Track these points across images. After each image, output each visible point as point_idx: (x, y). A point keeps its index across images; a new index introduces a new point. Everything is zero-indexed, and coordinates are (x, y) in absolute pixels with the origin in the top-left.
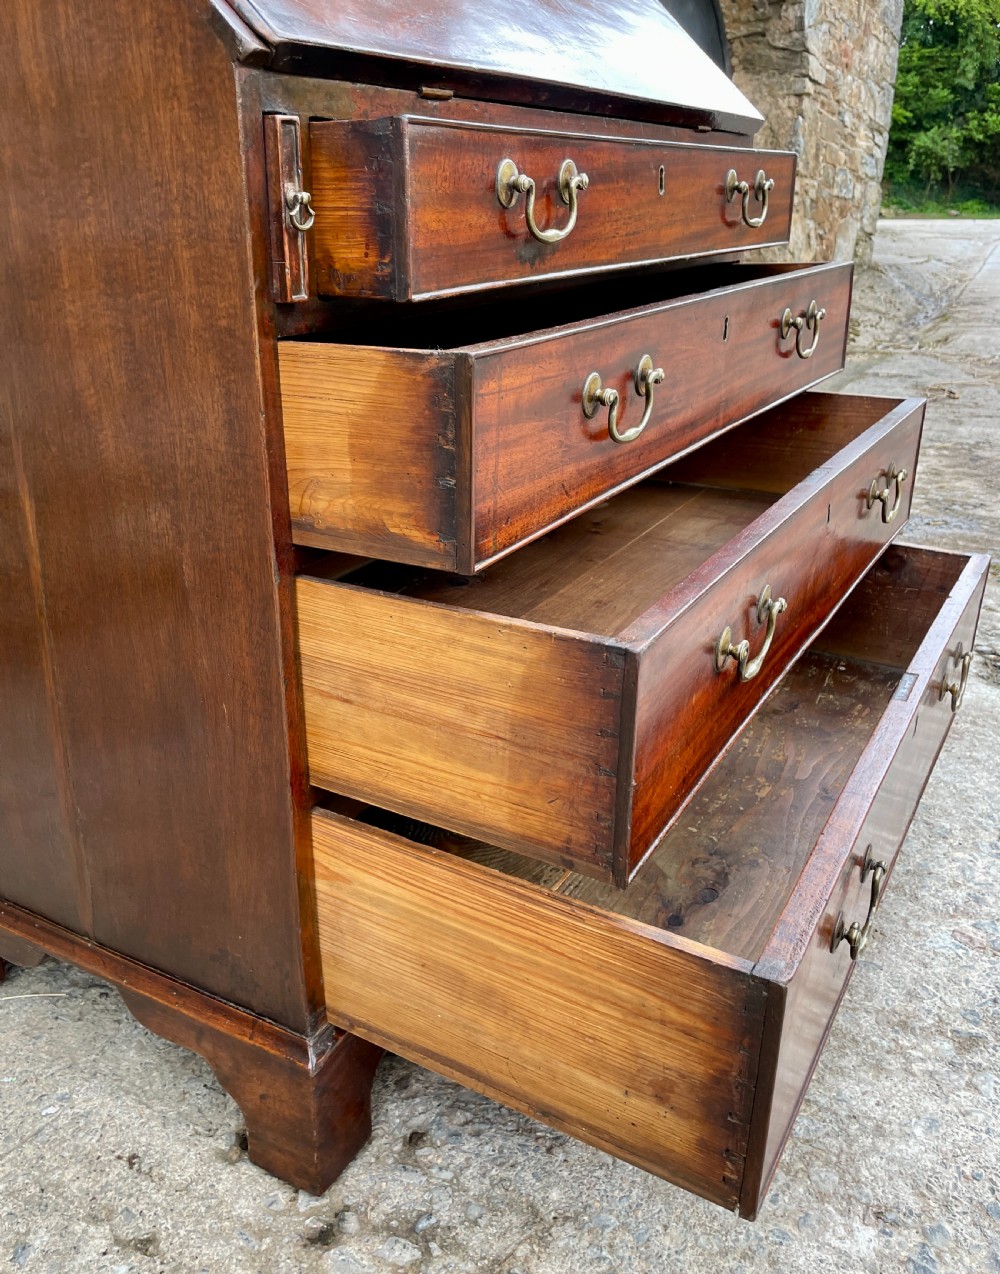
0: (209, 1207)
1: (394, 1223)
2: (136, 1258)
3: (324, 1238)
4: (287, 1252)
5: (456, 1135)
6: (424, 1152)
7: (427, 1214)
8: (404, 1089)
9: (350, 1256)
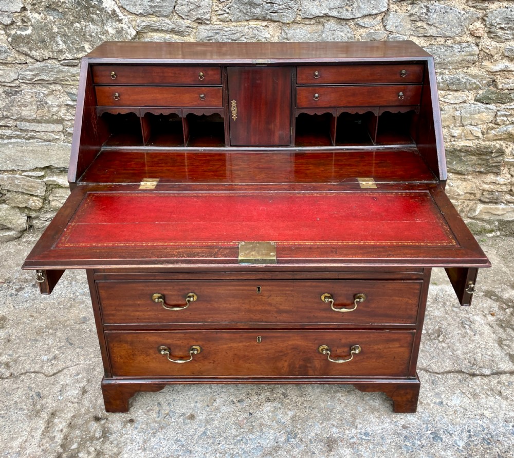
0: (98, 396)
1: (106, 429)
2: (81, 392)
3: (97, 419)
4: (91, 415)
5: (137, 428)
6: (129, 424)
7: (111, 434)
8: (148, 411)
9: (94, 426)
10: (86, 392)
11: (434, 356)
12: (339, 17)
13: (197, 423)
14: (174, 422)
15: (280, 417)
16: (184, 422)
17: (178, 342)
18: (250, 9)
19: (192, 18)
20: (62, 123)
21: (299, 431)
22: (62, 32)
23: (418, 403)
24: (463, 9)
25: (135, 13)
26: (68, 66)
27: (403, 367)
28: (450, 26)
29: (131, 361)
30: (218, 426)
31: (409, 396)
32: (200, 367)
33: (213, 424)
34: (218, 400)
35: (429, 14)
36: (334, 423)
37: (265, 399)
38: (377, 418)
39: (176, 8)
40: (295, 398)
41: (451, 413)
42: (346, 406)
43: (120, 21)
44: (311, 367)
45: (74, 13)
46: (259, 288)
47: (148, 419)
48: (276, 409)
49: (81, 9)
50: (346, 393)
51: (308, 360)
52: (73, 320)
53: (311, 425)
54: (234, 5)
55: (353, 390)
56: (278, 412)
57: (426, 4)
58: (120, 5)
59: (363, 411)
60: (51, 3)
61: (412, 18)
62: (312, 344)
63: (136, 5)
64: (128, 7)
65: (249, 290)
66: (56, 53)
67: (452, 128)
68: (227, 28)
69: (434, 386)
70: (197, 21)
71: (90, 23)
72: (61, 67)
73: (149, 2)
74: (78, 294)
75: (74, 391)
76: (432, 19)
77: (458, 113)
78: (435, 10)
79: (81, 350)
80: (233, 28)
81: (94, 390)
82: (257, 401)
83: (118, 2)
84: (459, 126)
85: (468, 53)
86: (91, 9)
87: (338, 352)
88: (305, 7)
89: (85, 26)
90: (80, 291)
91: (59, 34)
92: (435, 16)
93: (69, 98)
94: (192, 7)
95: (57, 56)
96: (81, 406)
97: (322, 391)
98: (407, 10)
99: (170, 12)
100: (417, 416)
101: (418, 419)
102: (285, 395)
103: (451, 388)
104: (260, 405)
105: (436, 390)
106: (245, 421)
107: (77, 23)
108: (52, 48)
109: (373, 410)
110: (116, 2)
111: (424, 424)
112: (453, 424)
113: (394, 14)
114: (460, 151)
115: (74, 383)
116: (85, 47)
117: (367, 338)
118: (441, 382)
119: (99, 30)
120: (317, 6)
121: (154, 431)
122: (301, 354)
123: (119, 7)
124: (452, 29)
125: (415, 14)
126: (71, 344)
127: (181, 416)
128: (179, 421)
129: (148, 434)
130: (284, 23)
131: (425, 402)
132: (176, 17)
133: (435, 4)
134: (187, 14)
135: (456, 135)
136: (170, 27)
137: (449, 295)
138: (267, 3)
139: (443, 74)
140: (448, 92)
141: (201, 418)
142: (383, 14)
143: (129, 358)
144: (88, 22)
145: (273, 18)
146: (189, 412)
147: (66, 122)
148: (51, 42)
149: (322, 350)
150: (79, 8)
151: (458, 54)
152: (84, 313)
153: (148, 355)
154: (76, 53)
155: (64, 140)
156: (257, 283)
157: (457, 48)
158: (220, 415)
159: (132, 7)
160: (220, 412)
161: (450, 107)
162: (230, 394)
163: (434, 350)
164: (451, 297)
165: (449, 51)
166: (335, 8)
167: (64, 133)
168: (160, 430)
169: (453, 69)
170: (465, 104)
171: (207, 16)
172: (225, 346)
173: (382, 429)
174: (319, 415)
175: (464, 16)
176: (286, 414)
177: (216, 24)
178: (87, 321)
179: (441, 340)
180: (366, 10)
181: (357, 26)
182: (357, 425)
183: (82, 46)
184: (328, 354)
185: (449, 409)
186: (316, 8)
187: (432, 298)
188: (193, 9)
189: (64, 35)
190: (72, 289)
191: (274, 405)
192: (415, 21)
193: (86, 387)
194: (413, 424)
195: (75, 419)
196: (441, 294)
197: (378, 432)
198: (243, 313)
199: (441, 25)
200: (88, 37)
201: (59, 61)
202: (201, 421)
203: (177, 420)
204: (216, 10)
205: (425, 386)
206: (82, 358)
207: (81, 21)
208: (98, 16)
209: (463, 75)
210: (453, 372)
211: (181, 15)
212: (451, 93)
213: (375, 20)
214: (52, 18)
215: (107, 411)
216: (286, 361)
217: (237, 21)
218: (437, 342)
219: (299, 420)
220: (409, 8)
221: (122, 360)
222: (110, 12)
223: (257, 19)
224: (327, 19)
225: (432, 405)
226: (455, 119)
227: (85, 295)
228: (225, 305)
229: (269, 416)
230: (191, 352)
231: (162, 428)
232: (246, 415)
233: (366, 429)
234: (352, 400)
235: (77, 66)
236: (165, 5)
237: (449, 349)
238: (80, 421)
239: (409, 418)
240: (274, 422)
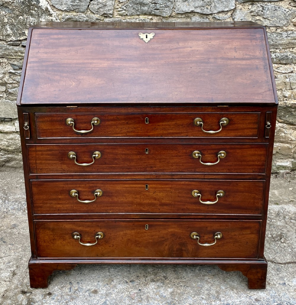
0: (24, 277)
1: (31, 300)
2: (12, 274)
3: (24, 293)
4: (19, 290)
5: (53, 299)
6: (48, 296)
7: (34, 303)
8: (62, 287)
9: (21, 297)
10: (16, 274)
11: (277, 252)
12: (202, 13)
13: (99, 296)
14: (82, 295)
15: (162, 293)
16: (89, 295)
17: (87, 229)
18: (141, 7)
19: (100, 13)
20: (5, 86)
21: (177, 302)
22: (11, 22)
23: (267, 283)
24: (288, 8)
25: (62, 9)
26: (13, 45)
27: (254, 250)
28: (279, 19)
29: (52, 245)
30: (115, 298)
31: (259, 275)
32: (103, 250)
33: (111, 296)
34: (115, 281)
35: (264, 11)
36: (203, 297)
37: (151, 280)
38: (236, 293)
39: (89, 6)
40: (173, 279)
41: (292, 291)
42: (212, 285)
43: (51, 15)
44: (185, 250)
45: (19, 9)
46: (147, 186)
47: (62, 293)
48: (159, 287)
49: (25, 7)
50: (212, 277)
51: (183, 244)
52: (6, 226)
53: (186, 298)
54: (129, 5)
55: (217, 274)
56: (161, 289)
57: (261, 5)
58: (51, 4)
59: (225, 289)
60: (4, 2)
61: (252, 14)
62: (186, 231)
63: (62, 4)
64: (57, 6)
65: (140, 188)
66: (5, 37)
67: (284, 90)
68: (124, 20)
69: (278, 272)
70: (103, 16)
71: (30, 16)
72: (8, 46)
73: (71, 2)
74: (10, 209)
75: (6, 274)
76: (266, 14)
77: (288, 80)
78: (268, 8)
79: (12, 246)
80: (128, 20)
81: (22, 273)
82: (144, 281)
83: (50, 2)
84: (289, 90)
85: (293, 38)
86: (31, 7)
87: (205, 238)
88: (178, 6)
89: (27, 18)
90: (11, 207)
91: (8, 23)
92: (268, 13)
93: (12, 68)
94: (100, 6)
95: (5, 39)
96: (11, 283)
97: (194, 275)
98: (248, 8)
99: (85, 9)
100: (266, 293)
101: (267, 294)
102: (166, 278)
103: (292, 274)
104: (147, 284)
105: (280, 275)
106: (136, 295)
107: (21, 16)
108: (2, 33)
109: (232, 288)
110: (49, 2)
111: (271, 298)
112: (294, 298)
113: (239, 11)
114: (291, 107)
115: (7, 268)
116: (26, 33)
117: (227, 226)
118: (283, 269)
119: (36, 21)
120: (187, 5)
121: (67, 301)
122: (178, 239)
123: (50, 5)
124: (281, 21)
125: (254, 11)
126: (5, 242)
127: (87, 291)
128: (86, 294)
129: (62, 303)
130: (163, 17)
131: (272, 283)
132: (89, 12)
133: (268, 4)
134: (97, 11)
135: (287, 95)
136: (85, 19)
137: (288, 211)
138: (152, 3)
139: (276, 52)
140: (280, 65)
141: (102, 292)
142: (232, 11)
143: (50, 242)
144: (29, 16)
145: (156, 13)
146: (93, 288)
147: (8, 85)
148: (2, 29)
149: (193, 236)
150: (23, 6)
151: (285, 39)
152: (15, 222)
153: (64, 240)
154: (19, 37)
155: (6, 98)
156: (146, 182)
157: (285, 34)
158: (116, 290)
159: (59, 5)
160: (117, 288)
161: (282, 75)
162: (124, 276)
163: (278, 248)
164: (289, 213)
165: (279, 37)
166: (199, 7)
167: (6, 93)
168: (71, 301)
169: (282, 49)
170: (293, 74)
171: (111, 12)
172: (122, 233)
173: (240, 301)
174: (192, 291)
175: (288, 13)
176: (167, 290)
177: (117, 18)
178: (16, 227)
179: (283, 241)
180: (220, 8)
181: (214, 19)
182: (221, 298)
183: (23, 32)
184: (197, 239)
185: (290, 288)
186: (186, 7)
187: (275, 214)
188: (101, 7)
189: (12, 24)
190: (5, 206)
191: (158, 284)
192: (254, 16)
193: (16, 271)
194: (263, 298)
195: (7, 293)
196: (281, 211)
197: (237, 303)
198: (135, 206)
199: (272, 18)
200: (28, 25)
201: (7, 42)
202: (102, 294)
203: (84, 294)
204: (117, 8)
205: (272, 272)
206: (12, 251)
207: (24, 15)
208: (36, 11)
209: (289, 53)
210: (292, 263)
211: (93, 11)
212: (282, 66)
213: (226, 15)
214: (4, 12)
215: (32, 287)
216: (166, 245)
217: (131, 15)
218: (280, 242)
219: (177, 294)
220: (250, 7)
221: (45, 244)
222: (44, 9)
223: (145, 14)
224: (194, 14)
225: (277, 285)
226: (286, 84)
227: (15, 210)
228: (122, 199)
229: (154, 292)
230: (97, 237)
231: (72, 299)
232: (136, 291)
233: (228, 301)
234: (216, 281)
235: (19, 45)
236: (82, 5)
237: (289, 248)
238: (11, 294)
239: (260, 294)
240: (158, 295)
